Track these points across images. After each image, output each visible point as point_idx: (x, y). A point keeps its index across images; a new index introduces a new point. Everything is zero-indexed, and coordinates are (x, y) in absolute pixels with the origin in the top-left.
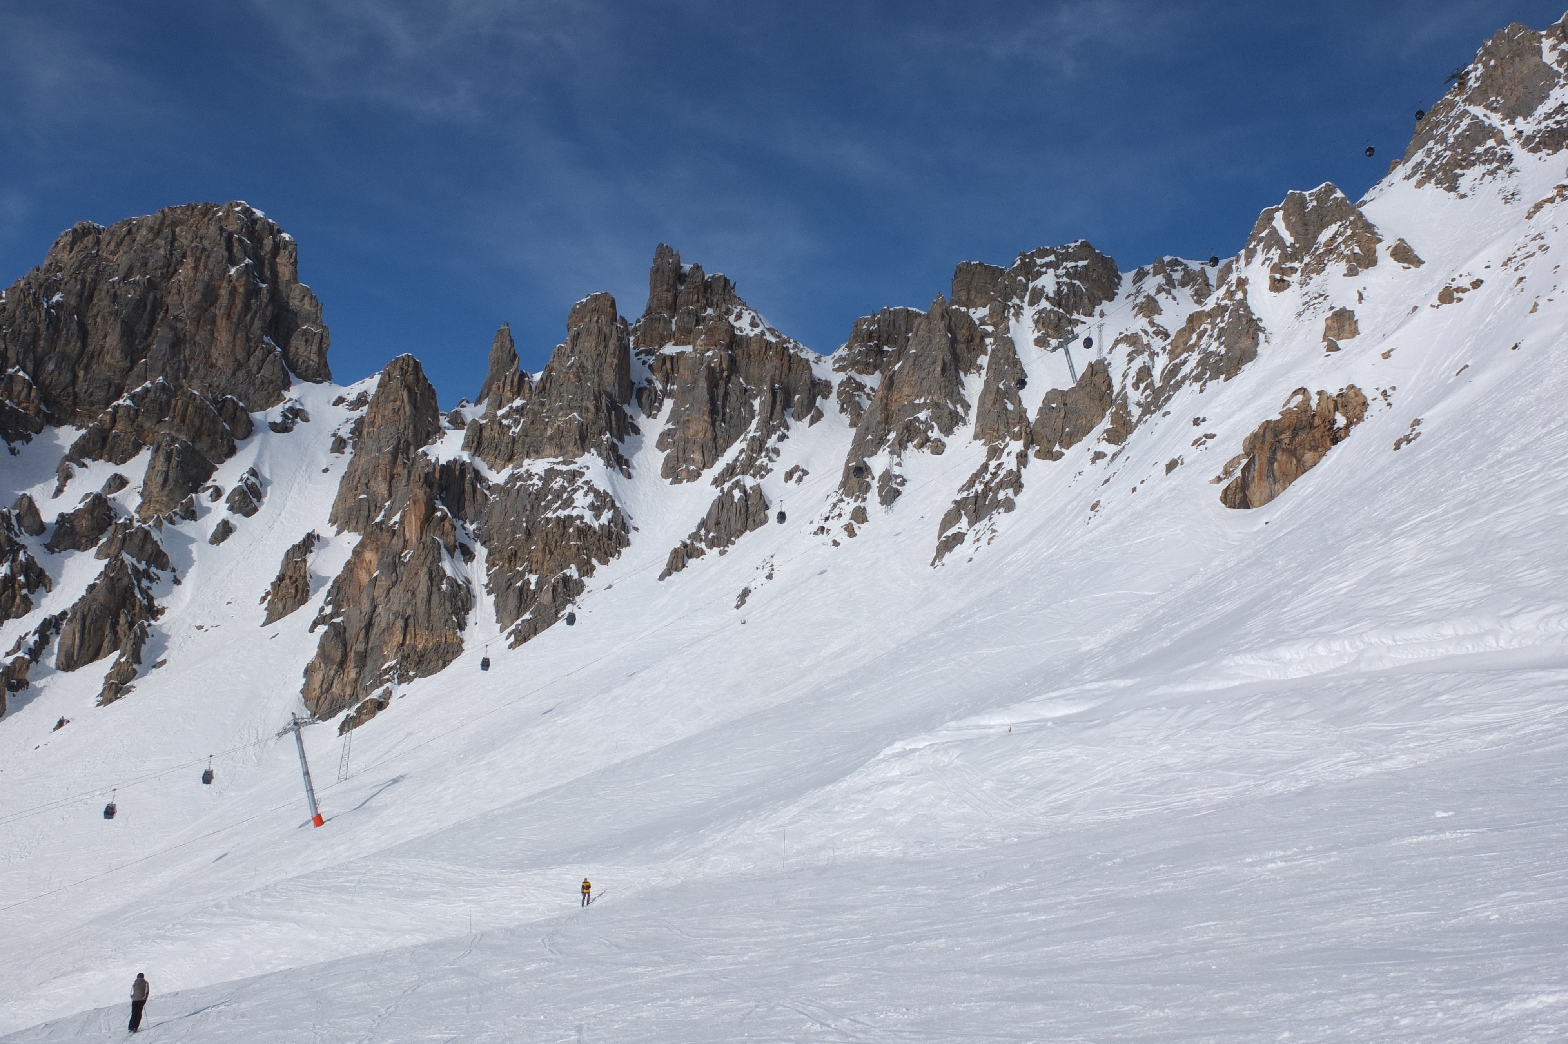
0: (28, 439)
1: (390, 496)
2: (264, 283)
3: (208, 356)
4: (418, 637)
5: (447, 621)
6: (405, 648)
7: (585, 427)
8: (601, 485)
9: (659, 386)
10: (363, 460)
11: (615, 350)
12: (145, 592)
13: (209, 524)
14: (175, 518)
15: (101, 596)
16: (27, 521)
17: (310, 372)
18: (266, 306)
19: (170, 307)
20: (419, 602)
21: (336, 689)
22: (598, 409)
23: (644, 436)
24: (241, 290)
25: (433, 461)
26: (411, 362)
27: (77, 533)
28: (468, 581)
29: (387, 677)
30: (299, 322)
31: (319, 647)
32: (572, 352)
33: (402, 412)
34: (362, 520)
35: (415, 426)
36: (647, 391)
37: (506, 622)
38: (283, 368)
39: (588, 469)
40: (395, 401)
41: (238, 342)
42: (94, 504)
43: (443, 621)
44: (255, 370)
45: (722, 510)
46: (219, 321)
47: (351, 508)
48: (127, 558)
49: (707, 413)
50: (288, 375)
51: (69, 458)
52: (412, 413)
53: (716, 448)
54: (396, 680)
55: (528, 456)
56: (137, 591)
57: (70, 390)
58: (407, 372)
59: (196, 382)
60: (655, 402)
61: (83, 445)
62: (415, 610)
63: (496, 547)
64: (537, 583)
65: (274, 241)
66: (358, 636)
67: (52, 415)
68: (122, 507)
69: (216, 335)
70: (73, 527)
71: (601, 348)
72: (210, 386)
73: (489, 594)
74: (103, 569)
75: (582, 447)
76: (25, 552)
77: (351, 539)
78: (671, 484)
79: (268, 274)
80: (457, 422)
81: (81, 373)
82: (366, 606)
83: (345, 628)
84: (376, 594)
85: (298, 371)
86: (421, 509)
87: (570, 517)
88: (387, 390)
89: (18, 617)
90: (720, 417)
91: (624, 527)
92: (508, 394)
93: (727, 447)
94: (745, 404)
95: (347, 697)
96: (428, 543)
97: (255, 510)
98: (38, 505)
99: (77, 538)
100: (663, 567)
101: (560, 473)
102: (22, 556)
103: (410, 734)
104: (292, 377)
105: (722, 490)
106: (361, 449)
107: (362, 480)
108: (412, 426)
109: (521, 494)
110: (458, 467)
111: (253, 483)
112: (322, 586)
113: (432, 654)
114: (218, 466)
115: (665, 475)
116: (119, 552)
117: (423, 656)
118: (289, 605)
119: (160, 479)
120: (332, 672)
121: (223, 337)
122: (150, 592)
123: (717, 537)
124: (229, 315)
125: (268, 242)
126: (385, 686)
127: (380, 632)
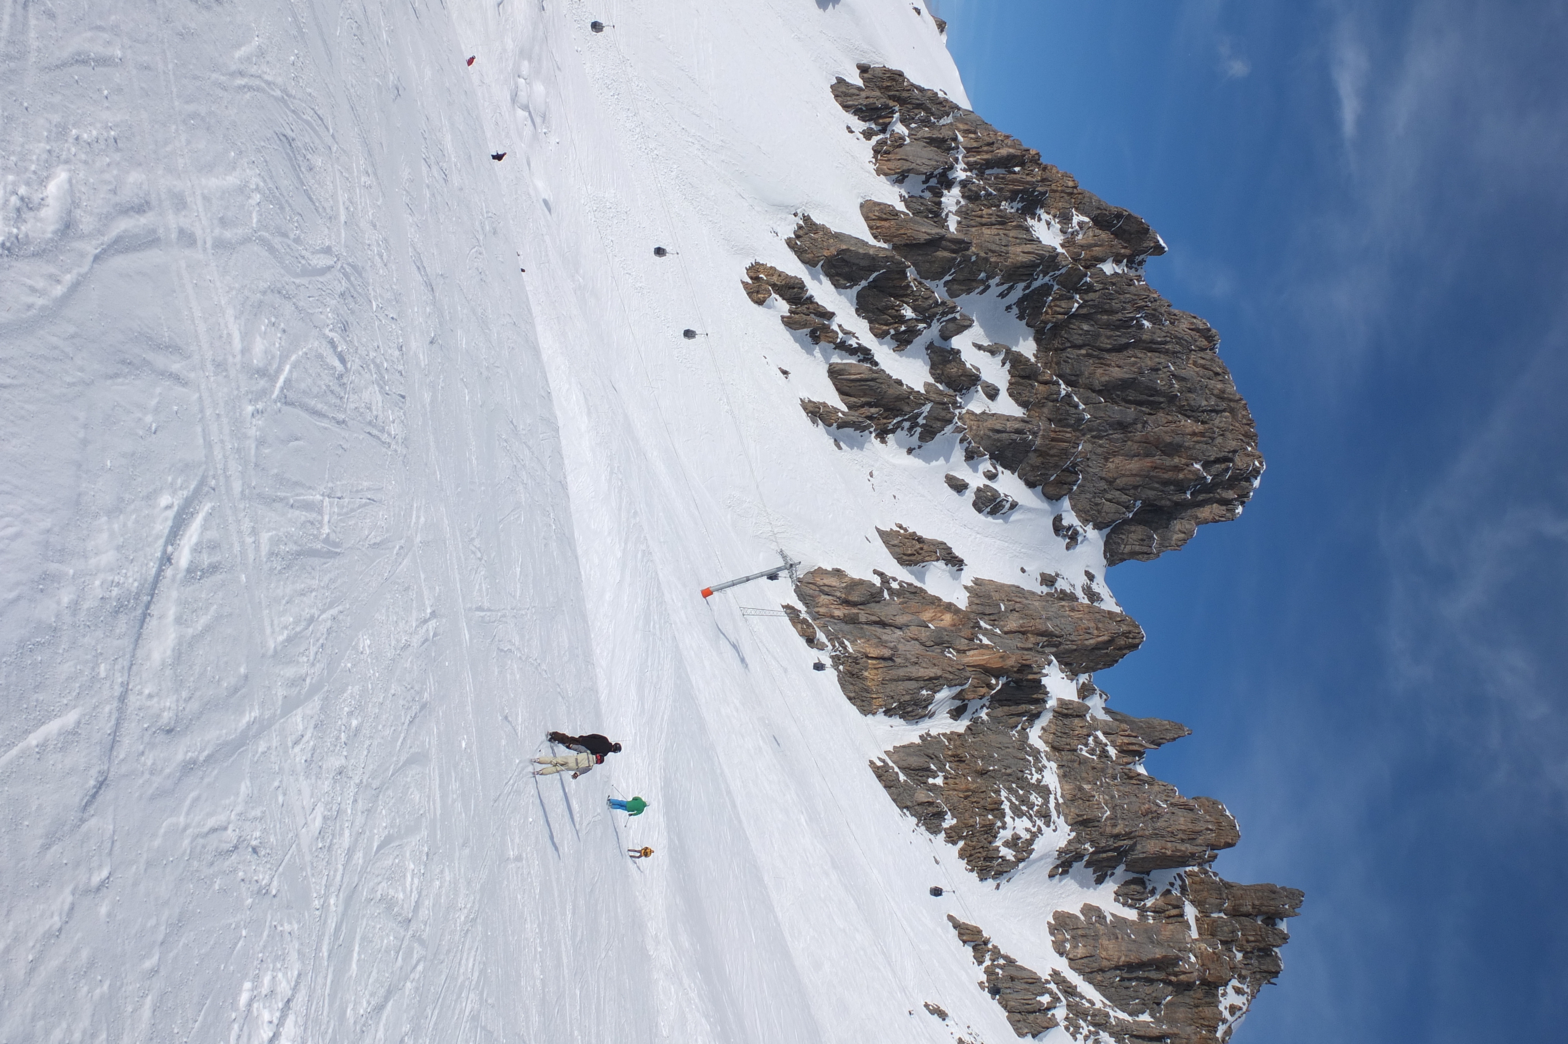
0: (1021, 317)
1: (1006, 633)
2: (1192, 494)
3: (1115, 454)
4: (875, 671)
5: (892, 698)
6: (864, 659)
7: (1096, 824)
8: (1039, 846)
9: (1149, 903)
10: (1037, 604)
11: (1180, 851)
12: (898, 426)
13: (963, 472)
14: (965, 444)
15: (892, 391)
16: (951, 326)
17: (1114, 547)
18: (1169, 500)
19: (1154, 417)
20: (908, 670)
21: (823, 599)
22: (1117, 837)
23: (1095, 889)
24: (1181, 476)
25: (1044, 671)
26: (1137, 641)
27: (945, 366)
28: (931, 715)
29: (837, 644)
30: (1159, 531)
31: (860, 579)
32: (1171, 804)
33: (1088, 636)
34: (980, 609)
35: (1075, 650)
36: (1142, 890)
37: (895, 757)
38: (1114, 521)
39: (1055, 831)
40: (1097, 629)
41: (1132, 479)
42: (971, 376)
43: (892, 694)
44: (1109, 496)
45: (1027, 983)
46: (1149, 460)
47: (989, 597)
48: (927, 408)
49: (1128, 960)
50: (1108, 526)
51: (1008, 351)
52: (1087, 646)
53: (1091, 972)
54: (834, 654)
55: (1060, 767)
56: (899, 419)
57: (1068, 344)
58: (1128, 638)
59: (1089, 447)
60: (1132, 899)
61: (1021, 361)
62: (900, 666)
63: (966, 741)
64: (935, 785)
65: (1232, 500)
66: (873, 615)
67: (1044, 334)
68: (971, 399)
69: (1136, 458)
70: (950, 361)
71: (1181, 836)
72: (1088, 459)
73: (921, 737)
74: (916, 389)
75: (1076, 823)
76: (925, 328)
77: (961, 601)
78: (1049, 923)
79: (1201, 497)
80: (1085, 691)
81: (1083, 352)
82: (901, 620)
83: (879, 602)
84: (912, 628)
85: (1113, 536)
86: (996, 664)
87: (1003, 815)
88: (1107, 620)
89: (871, 329)
90: (1126, 975)
91: (999, 874)
92: (1119, 741)
93: (1094, 985)
94: (1143, 1004)
95: (817, 609)
96: (965, 674)
97: (980, 511)
98: (966, 332)
99: (941, 366)
100: (962, 919)
101: (1046, 801)
102: (921, 326)
103: (786, 671)
104: (1108, 530)
105: (1047, 982)
106: (1047, 601)
107: (1018, 605)
108: (1075, 647)
109: (1022, 762)
110: (1040, 696)
111: (1004, 507)
112: (917, 578)
113: (861, 685)
114: (1016, 474)
115: (1057, 916)
116: (932, 401)
117: (858, 677)
118: (897, 549)
119: (998, 427)
120: (838, 594)
121: (1134, 465)
122: (899, 429)
123: (998, 978)
124: (1156, 468)
125: (1231, 494)
126: (829, 644)
127: (878, 634)
